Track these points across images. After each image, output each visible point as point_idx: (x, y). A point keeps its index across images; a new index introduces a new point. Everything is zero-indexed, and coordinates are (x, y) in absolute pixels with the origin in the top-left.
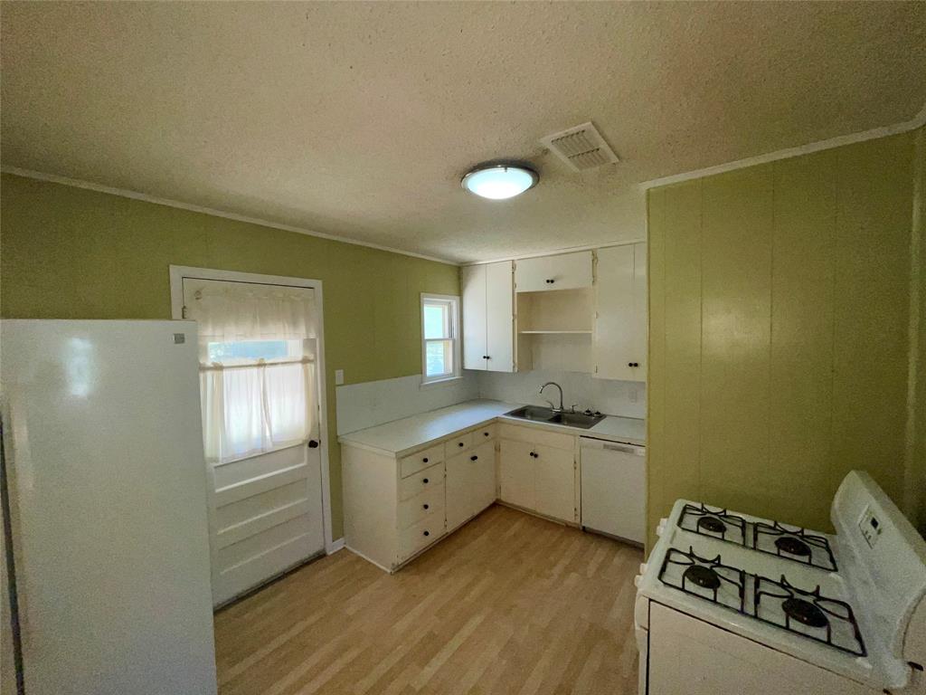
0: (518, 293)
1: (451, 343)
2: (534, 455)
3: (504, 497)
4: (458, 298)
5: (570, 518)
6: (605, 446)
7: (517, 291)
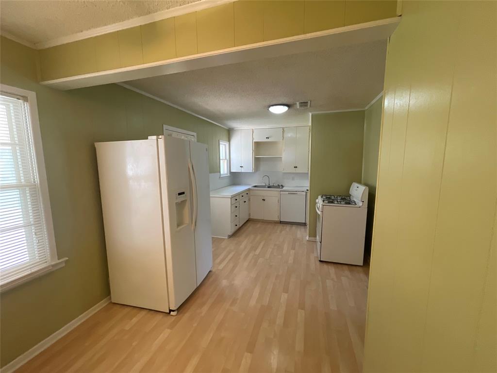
0: (255, 142)
1: (226, 161)
2: (264, 200)
3: (251, 217)
4: (228, 143)
5: (277, 219)
6: (289, 193)
7: (254, 141)
